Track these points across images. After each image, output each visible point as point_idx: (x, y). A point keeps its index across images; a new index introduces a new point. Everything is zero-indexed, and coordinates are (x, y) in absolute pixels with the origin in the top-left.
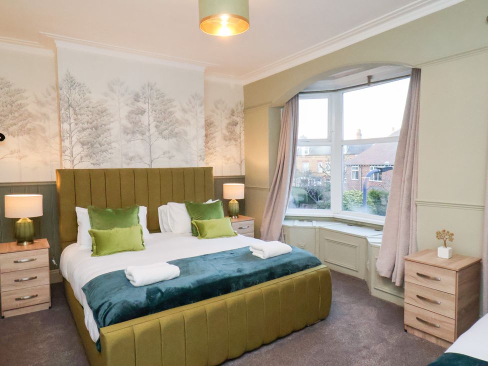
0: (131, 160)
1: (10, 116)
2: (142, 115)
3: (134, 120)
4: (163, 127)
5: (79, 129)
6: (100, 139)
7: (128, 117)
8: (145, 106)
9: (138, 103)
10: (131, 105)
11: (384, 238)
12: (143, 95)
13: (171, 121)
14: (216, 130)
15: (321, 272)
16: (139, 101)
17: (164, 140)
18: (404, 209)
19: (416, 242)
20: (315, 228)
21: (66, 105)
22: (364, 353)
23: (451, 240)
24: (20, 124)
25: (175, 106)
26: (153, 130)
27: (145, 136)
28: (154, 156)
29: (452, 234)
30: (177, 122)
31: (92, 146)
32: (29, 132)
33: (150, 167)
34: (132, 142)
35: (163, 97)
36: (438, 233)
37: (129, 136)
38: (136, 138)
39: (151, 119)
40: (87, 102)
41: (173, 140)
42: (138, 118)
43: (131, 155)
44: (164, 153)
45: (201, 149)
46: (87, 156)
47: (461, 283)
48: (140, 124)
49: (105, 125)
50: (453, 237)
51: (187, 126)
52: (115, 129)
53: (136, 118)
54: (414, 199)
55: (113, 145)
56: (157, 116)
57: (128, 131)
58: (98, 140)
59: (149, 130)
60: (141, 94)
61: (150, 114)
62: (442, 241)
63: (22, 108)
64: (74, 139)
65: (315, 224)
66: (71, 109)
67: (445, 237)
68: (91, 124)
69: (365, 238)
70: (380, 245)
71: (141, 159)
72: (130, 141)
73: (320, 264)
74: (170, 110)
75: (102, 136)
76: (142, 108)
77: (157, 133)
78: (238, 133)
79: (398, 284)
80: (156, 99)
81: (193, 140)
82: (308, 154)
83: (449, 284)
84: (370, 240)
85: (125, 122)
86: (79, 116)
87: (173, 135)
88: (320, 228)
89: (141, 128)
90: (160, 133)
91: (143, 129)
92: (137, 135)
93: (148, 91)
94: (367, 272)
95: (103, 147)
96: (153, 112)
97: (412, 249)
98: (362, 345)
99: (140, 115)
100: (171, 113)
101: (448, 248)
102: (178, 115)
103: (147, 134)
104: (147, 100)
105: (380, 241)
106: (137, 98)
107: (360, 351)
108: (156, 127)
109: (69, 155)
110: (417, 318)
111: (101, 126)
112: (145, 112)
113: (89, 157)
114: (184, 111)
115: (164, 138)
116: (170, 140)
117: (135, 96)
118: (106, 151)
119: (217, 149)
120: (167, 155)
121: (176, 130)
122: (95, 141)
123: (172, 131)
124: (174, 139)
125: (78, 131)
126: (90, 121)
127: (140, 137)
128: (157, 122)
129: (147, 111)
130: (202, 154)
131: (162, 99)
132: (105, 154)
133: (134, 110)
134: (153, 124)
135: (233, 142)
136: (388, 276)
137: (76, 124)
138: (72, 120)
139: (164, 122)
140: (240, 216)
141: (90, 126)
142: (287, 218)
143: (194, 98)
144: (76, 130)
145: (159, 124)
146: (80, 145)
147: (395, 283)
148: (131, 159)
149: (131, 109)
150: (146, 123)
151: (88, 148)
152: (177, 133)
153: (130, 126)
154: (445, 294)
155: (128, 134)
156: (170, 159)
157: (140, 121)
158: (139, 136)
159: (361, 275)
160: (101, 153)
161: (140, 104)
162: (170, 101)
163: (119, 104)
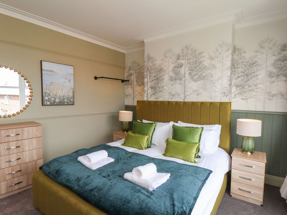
0: (173, 96)
2: (181, 67)
4: (194, 73)
6: (159, 85)
8: (183, 62)
9: (179, 61)
10: (175, 63)
12: (182, 54)
13: (200, 68)
16: (180, 59)
17: (194, 82)
21: (147, 70)
25: (204, 57)
26: (187, 76)
27: (182, 81)
28: (186, 94)
30: (205, 68)
33: (184, 101)
34: (174, 85)
35: (195, 52)
37: (173, 82)
38: (177, 83)
39: (187, 69)
40: (154, 66)
41: (200, 82)
43: (173, 93)
44: (194, 92)
45: (225, 87)
48: (179, 73)
49: (162, 77)
51: (213, 70)
52: (166, 78)
53: (177, 70)
55: (165, 88)
56: (191, 67)
57: (173, 79)
59: (185, 77)
60: (181, 54)
61: (186, 66)
64: (149, 86)
66: (148, 71)
71: (179, 95)
74: (200, 60)
75: (160, 83)
76: (181, 63)
77: (189, 78)
80: (190, 55)
81: (218, 80)
85: (171, 74)
86: (151, 74)
87: (201, 78)
89: (180, 76)
90: (192, 78)
92: (178, 81)
93: (185, 51)
95: (160, 89)
96: (188, 64)
99: (180, 68)
100: (201, 62)
102: (206, 63)
103: (183, 79)
106: (178, 57)
108: (190, 74)
109: (146, 94)
111: (160, 78)
112: (182, 65)
113: (154, 95)
114: (212, 58)
115: (194, 80)
116: (199, 82)
118: (161, 91)
120: (196, 93)
121: (204, 74)
122: (157, 86)
123: (201, 75)
124: (202, 81)
126: (155, 76)
128: (190, 70)
129: (184, 64)
130: (225, 91)
131: (194, 54)
132: (161, 93)
133: (176, 65)
134: (187, 73)
137: (150, 78)
138: (148, 77)
139: (195, 70)
141: (155, 78)
144: (150, 81)
145: (191, 72)
146: (151, 89)
148: (173, 95)
149: (175, 65)
150: (183, 73)
151: (154, 90)
152: (204, 77)
153: (173, 75)
156: (198, 95)
158: (179, 81)
160: (159, 92)
161: (181, 61)
162: (200, 54)
163: (169, 63)
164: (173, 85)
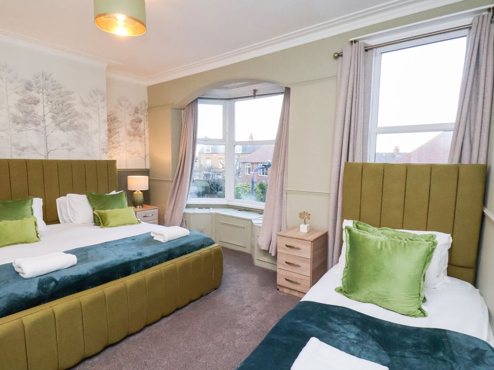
0: (23, 151)
2: (35, 104)
3: (26, 109)
4: (60, 119)
7: (19, 106)
8: (40, 96)
9: (30, 92)
10: (22, 94)
11: (264, 220)
12: (36, 84)
14: (120, 125)
15: (215, 250)
16: (32, 90)
17: (62, 131)
18: (278, 197)
19: (286, 222)
20: (212, 214)
22: (247, 311)
23: (309, 219)
25: (75, 99)
26: (49, 121)
27: (39, 127)
28: (50, 148)
29: (310, 215)
30: (77, 115)
33: (46, 159)
34: (24, 132)
35: (60, 88)
36: (300, 214)
37: (20, 126)
38: (29, 128)
39: (47, 110)
41: (72, 133)
42: (30, 107)
43: (23, 145)
44: (63, 145)
45: (104, 143)
47: (314, 250)
48: (33, 114)
50: (310, 217)
51: (88, 120)
53: (27, 108)
54: (285, 188)
56: (54, 107)
57: (19, 121)
59: (44, 121)
60: (33, 83)
61: (45, 104)
62: (303, 220)
65: (212, 211)
67: (305, 216)
69: (251, 220)
70: (261, 225)
71: (35, 149)
72: (22, 131)
73: (214, 243)
74: (68, 102)
76: (36, 97)
77: (53, 125)
78: (142, 129)
79: (273, 254)
80: (52, 90)
81: (95, 133)
82: (211, 152)
83: (306, 252)
84: (254, 222)
85: (15, 111)
87: (72, 127)
88: (216, 214)
89: (35, 118)
90: (58, 125)
91: (37, 119)
93: (42, 81)
94: (252, 247)
96: (49, 103)
97: (284, 227)
98: (246, 305)
99: (33, 105)
100: (70, 105)
101: (307, 225)
103: (42, 124)
104: (41, 90)
105: (261, 222)
106: (29, 87)
107: (244, 309)
108: (53, 118)
110: (286, 279)
112: (38, 102)
114: (84, 104)
115: (62, 129)
116: (69, 132)
117: (27, 84)
119: (121, 143)
121: (76, 123)
123: (71, 123)
124: (74, 132)
127: (34, 128)
128: (54, 113)
129: (41, 101)
130: (104, 147)
131: (59, 90)
133: (25, 98)
134: (49, 115)
135: (138, 138)
136: (266, 249)
139: (61, 113)
140: (144, 205)
142: (188, 206)
143: (95, 93)
145: (56, 115)
147: (271, 254)
148: (23, 149)
149: (22, 97)
150: (40, 114)
152: (76, 126)
154: (304, 259)
155: (18, 123)
156: (69, 151)
157: (34, 111)
158: (32, 126)
159: (247, 250)
161: (33, 94)
162: (68, 93)
163: (7, 91)
164: (20, 131)
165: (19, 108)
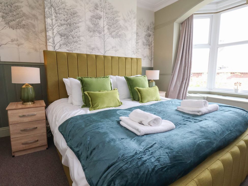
1: (10, 14)
2: (99, 19)
3: (94, 22)
4: (112, 30)
5: (58, 24)
6: (73, 33)
7: (91, 20)
8: (102, 14)
9: (97, 11)
10: (93, 12)
12: (100, 5)
13: (117, 26)
16: (98, 9)
20: (204, 97)
21: (49, 5)
24: (17, 20)
25: (120, 17)
26: (106, 31)
27: (101, 35)
28: (107, 49)
30: (121, 28)
31: (67, 37)
32: (24, 27)
34: (93, 38)
37: (91, 33)
38: (96, 35)
39: (105, 23)
40: (64, 5)
42: (97, 21)
43: (93, 46)
44: (113, 48)
45: (134, 47)
46: (64, 44)
48: (98, 26)
49: (76, 24)
51: (126, 31)
52: (83, 27)
53: (95, 21)
55: (82, 38)
56: (109, 22)
57: (91, 30)
58: (71, 33)
59: (104, 31)
61: (105, 20)
63: (18, 9)
64: (55, 31)
66: (53, 9)
68: (66, 21)
71: (99, 50)
74: (117, 18)
75: (74, 31)
76: (100, 15)
77: (108, 33)
78: (151, 41)
80: (108, 10)
81: (129, 40)
85: (89, 23)
86: (58, 15)
87: (118, 36)
89: (99, 29)
90: (111, 34)
91: (100, 29)
92: (97, 33)
93: (103, 3)
95: (74, 39)
96: (107, 19)
100: (117, 21)
102: (121, 23)
103: (103, 33)
104: (103, 10)
106: (96, 7)
108: (108, 29)
109: (52, 42)
111: (73, 24)
112: (101, 17)
113: (66, 45)
114: (125, 21)
115: (113, 37)
116: (116, 39)
117: (95, 5)
118: (76, 42)
121: (120, 33)
122: (69, 34)
123: (117, 33)
124: (119, 39)
125: (58, 26)
126: (66, 19)
127: (98, 35)
128: (109, 26)
129: (103, 17)
130: (134, 50)
131: (112, 10)
132: (76, 44)
133: (94, 15)
134: (106, 27)
137: (56, 20)
138: (53, 17)
139: (113, 26)
141: (66, 23)
143: (131, 12)
144: (56, 25)
146: (59, 36)
148: (93, 49)
149: (92, 14)
150: (102, 26)
151: (65, 39)
152: (120, 35)
153: (92, 26)
156: (116, 51)
157: (98, 24)
160: (73, 43)
161: (98, 12)
162: (117, 12)
163: (85, 10)
164: (91, 37)
165: (91, 21)
